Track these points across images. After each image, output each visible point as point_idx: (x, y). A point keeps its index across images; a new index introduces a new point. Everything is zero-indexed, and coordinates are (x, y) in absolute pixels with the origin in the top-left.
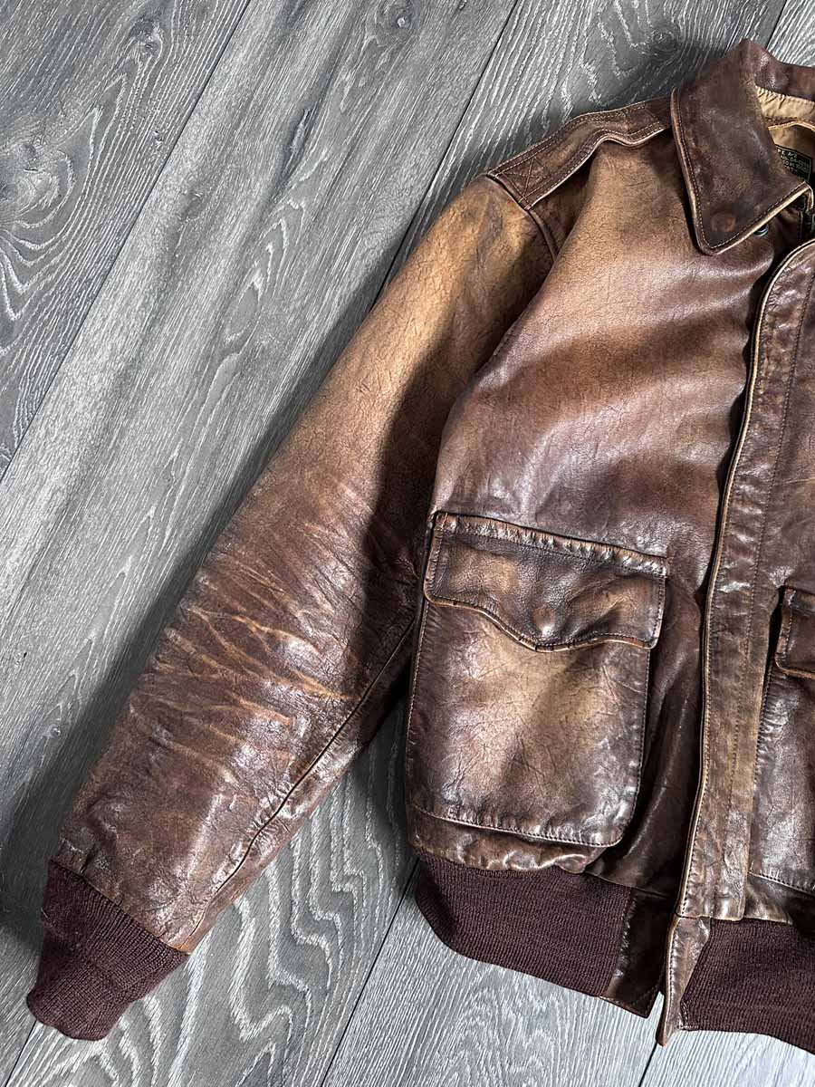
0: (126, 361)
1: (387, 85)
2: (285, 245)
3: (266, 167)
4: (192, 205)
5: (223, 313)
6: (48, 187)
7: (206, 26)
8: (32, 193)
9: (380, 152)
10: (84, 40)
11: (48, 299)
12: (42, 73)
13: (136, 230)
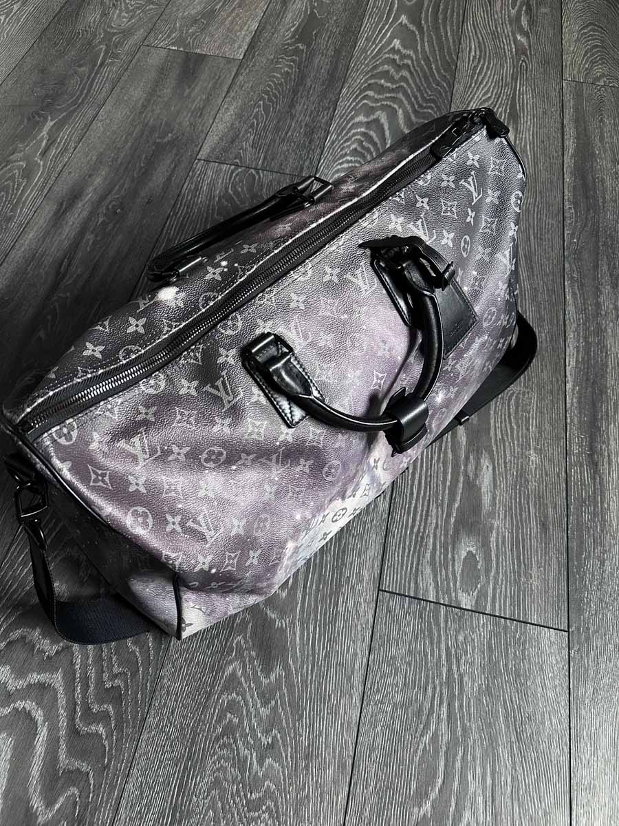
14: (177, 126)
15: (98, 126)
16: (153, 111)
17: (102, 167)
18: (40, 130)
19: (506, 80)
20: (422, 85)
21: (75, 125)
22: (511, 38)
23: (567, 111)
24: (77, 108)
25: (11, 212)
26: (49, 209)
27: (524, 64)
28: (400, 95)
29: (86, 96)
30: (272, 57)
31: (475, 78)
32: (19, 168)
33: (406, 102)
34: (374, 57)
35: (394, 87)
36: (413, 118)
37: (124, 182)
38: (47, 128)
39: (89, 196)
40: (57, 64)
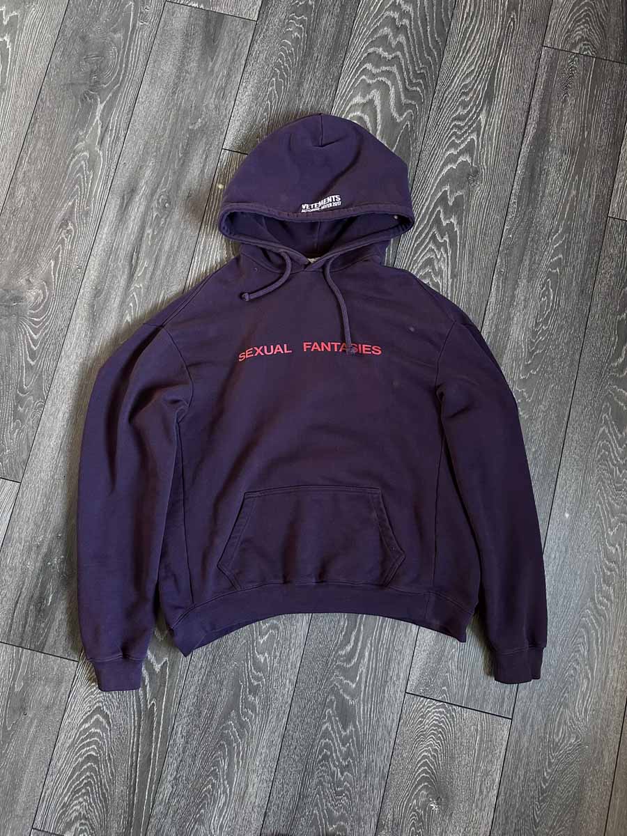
14: (204, 110)
15: (139, 108)
16: (183, 91)
17: (149, 158)
18: (94, 113)
19: (492, 47)
20: (416, 54)
21: (121, 108)
23: (537, 88)
24: (119, 87)
25: (87, 206)
26: (114, 204)
27: (512, 24)
28: (395, 69)
29: (125, 71)
30: (283, 17)
31: (464, 45)
32: (84, 158)
33: (398, 77)
34: (376, 16)
35: (390, 58)
36: (403, 98)
37: (168, 174)
38: (98, 114)
39: (143, 189)
40: (94, 29)
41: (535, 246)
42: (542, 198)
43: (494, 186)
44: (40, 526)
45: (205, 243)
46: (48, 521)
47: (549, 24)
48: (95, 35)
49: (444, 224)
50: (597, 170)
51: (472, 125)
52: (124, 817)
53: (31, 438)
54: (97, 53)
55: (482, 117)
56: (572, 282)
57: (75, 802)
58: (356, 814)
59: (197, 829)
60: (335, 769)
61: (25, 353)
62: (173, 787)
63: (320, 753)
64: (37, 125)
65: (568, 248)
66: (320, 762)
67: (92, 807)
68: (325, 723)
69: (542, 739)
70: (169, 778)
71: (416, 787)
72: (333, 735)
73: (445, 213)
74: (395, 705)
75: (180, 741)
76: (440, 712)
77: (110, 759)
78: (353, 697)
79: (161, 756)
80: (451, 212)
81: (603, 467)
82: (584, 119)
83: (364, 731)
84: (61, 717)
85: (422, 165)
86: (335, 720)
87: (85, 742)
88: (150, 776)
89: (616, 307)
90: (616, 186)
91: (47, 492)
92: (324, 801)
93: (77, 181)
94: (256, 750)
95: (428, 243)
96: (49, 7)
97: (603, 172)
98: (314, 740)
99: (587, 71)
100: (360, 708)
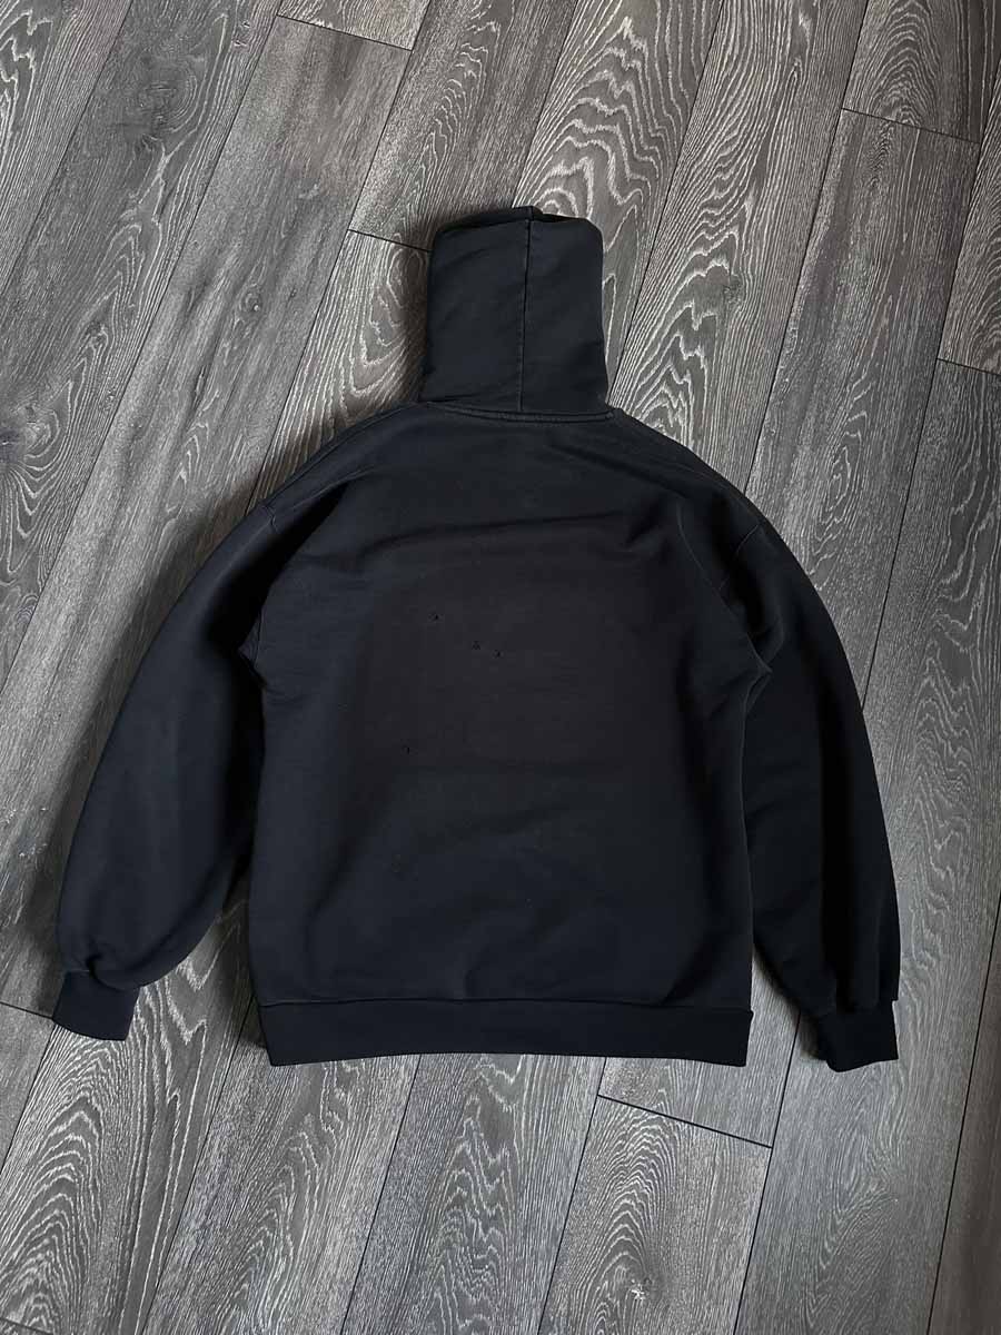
0: (105, 531)
1: (252, 348)
2: (198, 450)
3: (181, 405)
4: (137, 433)
5: (164, 495)
6: (44, 432)
7: (135, 323)
8: (35, 437)
9: (251, 388)
10: (56, 339)
11: (52, 499)
12: (32, 361)
13: (103, 451)
14: (324, 172)
15: (226, 166)
16: (293, 144)
17: (234, 238)
18: (154, 168)
19: (765, 103)
20: (650, 110)
21: (196, 164)
22: (790, 20)
23: (832, 167)
24: (196, 133)
25: (132, 302)
26: (176, 300)
27: (796, 75)
28: (617, 129)
29: (207, 110)
30: (452, 47)
31: (723, 100)
32: (134, 232)
33: (622, 142)
34: (591, 53)
35: (611, 113)
36: (628, 171)
37: (261, 264)
38: (161, 168)
39: (221, 283)
40: (165, 49)
41: (824, 398)
42: (836, 326)
43: (764, 305)
44: (12, 793)
45: (312, 365)
46: (27, 786)
47: (852, 77)
48: (165, 56)
49: (685, 358)
50: (921, 292)
51: (733, 213)
52: (111, 1290)
53: (11, 653)
54: (165, 83)
55: (748, 205)
56: (881, 452)
57: (31, 1260)
58: (506, 1300)
59: (234, 1317)
60: (473, 1220)
61: (15, 518)
62: (198, 1242)
63: (449, 1194)
64: (65, 182)
65: (876, 401)
66: (448, 1209)
67: (59, 1271)
68: (461, 1141)
69: (822, 1184)
70: (193, 1225)
71: (609, 1259)
72: (474, 1163)
73: (687, 341)
74: (578, 1115)
75: (216, 1163)
76: (655, 1132)
77: (95, 1187)
78: (510, 1099)
79: (181, 1187)
80: (697, 341)
81: (929, 741)
82: (903, 214)
83: (525, 1158)
84: (19, 1112)
85: (654, 270)
86: (479, 1137)
87: (56, 1157)
88: (160, 1220)
89: (948, 494)
90: (949, 315)
91: (30, 740)
92: (453, 1276)
93: (121, 266)
94: (343, 1185)
95: (659, 386)
96: (99, 14)
97: (931, 293)
98: (442, 1170)
99: (907, 148)
100: (520, 1119)
